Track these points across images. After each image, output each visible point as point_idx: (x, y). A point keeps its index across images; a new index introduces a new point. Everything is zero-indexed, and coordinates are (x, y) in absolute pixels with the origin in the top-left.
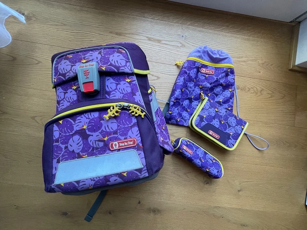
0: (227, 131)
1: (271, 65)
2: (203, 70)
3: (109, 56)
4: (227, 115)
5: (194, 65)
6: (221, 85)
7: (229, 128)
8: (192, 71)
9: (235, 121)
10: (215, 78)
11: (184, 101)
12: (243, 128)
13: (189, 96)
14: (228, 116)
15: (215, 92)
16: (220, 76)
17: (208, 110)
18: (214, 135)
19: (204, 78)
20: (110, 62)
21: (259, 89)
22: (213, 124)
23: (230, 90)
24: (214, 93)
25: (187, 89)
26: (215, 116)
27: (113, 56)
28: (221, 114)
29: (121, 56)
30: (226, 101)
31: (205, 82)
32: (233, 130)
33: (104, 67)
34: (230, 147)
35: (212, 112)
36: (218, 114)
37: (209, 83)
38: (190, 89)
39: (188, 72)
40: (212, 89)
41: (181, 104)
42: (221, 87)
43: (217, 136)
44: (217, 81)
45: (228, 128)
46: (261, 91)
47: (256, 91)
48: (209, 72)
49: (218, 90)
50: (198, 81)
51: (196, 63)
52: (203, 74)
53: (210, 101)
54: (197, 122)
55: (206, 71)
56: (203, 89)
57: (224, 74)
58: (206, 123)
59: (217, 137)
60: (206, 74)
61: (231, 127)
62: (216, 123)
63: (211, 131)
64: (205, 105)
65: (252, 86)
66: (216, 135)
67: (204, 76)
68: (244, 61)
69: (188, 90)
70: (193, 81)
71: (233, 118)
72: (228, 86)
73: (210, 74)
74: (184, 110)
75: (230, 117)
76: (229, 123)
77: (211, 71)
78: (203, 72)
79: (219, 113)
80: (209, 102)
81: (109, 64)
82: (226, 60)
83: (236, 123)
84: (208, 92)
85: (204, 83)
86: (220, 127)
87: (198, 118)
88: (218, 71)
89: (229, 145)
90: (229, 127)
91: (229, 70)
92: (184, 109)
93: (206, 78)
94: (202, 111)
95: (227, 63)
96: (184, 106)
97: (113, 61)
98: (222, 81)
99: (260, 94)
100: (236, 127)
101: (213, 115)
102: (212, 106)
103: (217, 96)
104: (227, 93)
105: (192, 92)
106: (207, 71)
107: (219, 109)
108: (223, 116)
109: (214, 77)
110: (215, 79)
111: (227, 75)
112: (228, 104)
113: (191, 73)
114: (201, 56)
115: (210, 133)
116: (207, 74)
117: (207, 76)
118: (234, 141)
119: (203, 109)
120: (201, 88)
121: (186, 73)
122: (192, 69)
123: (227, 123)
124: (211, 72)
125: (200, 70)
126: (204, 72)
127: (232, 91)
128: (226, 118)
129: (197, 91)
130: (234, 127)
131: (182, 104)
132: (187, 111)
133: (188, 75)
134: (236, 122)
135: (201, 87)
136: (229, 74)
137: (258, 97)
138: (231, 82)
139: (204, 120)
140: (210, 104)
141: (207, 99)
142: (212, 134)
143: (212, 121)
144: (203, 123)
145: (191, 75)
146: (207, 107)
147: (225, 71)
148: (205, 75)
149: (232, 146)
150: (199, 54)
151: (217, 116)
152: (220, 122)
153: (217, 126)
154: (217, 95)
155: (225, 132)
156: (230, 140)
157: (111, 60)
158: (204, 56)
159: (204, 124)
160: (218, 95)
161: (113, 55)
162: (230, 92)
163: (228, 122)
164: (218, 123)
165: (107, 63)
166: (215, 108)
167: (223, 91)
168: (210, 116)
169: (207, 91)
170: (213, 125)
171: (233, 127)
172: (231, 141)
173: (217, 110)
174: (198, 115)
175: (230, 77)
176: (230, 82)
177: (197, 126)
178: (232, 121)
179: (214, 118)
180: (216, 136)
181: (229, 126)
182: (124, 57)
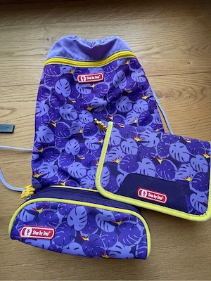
0: (178, 177)
1: (204, 48)
2: (83, 78)
4: (163, 143)
5: (59, 73)
6: (125, 93)
7: (180, 169)
8: (57, 84)
9: (185, 149)
10: (108, 84)
11: (66, 143)
12: (207, 157)
13: (72, 132)
14: (166, 144)
15: (119, 109)
16: (115, 78)
17: (120, 145)
18: (152, 196)
19: (89, 92)
21: (197, 88)
22: (142, 171)
23: (145, 98)
24: (118, 112)
25: (62, 120)
26: (139, 152)
28: (150, 145)
30: (146, 120)
31: (93, 98)
32: (189, 170)
34: (201, 211)
35: (131, 146)
36: (144, 147)
37: (101, 97)
38: (69, 119)
39: (50, 88)
40: (111, 107)
41: (61, 151)
42: (127, 98)
43: (161, 196)
44: (113, 88)
45: (176, 168)
46: (202, 90)
47: (193, 93)
48: (93, 78)
49: (123, 104)
50: (81, 100)
51: (61, 68)
52: (86, 86)
53: (118, 127)
54: (105, 179)
55: (88, 78)
56: (96, 110)
57: (120, 73)
58: (126, 174)
59: (161, 199)
60: (89, 83)
61: (183, 165)
62: (146, 168)
63: (143, 190)
64: (110, 138)
65: (183, 87)
66: (156, 195)
67: (86, 88)
68: (158, 53)
69: (67, 122)
70: (69, 102)
71: (178, 144)
72: (139, 91)
73: (98, 82)
74: (72, 160)
75: (172, 145)
76: (173, 157)
77: (98, 75)
78: (82, 81)
79: (144, 144)
80: (116, 129)
82: (115, 47)
83: (188, 152)
84: (108, 114)
85: (93, 101)
86: (159, 172)
87: (106, 169)
88: (110, 70)
89: (197, 209)
90: (178, 167)
91: (128, 63)
92: (71, 158)
93: (93, 91)
94: (110, 152)
95: (118, 50)
96: (69, 153)
98: (123, 86)
99: (201, 96)
100: (193, 159)
101: (135, 152)
102: (126, 134)
103: (125, 117)
104: (142, 105)
105: (74, 122)
106: (90, 78)
107: (141, 136)
108: (156, 148)
109: (106, 83)
110: (109, 87)
111: (128, 73)
112: (150, 124)
113: (56, 88)
114: (66, 52)
115: (142, 196)
116: (92, 83)
117: (93, 86)
118: (203, 193)
119: (109, 148)
120: (91, 112)
121: (47, 91)
122: (56, 82)
123: (170, 158)
124: (98, 77)
125: (75, 80)
126: (85, 81)
127: (148, 98)
128: (164, 149)
129: (86, 117)
130: (189, 162)
131: (64, 151)
132: (78, 160)
133: (53, 94)
134: (189, 149)
135: (90, 109)
136: (131, 69)
137: (199, 101)
138: (140, 83)
139: (119, 169)
140: (121, 133)
141: (112, 126)
142: (147, 196)
143: (137, 166)
144: (119, 177)
145: (59, 92)
146: (118, 141)
147: (120, 67)
148: (89, 85)
149: (203, 206)
150: (59, 50)
151: (144, 151)
152: (156, 162)
153: (152, 174)
154: (125, 114)
155: (174, 180)
156: (193, 196)
158: (74, 51)
159: (122, 180)
160: (127, 113)
162: (146, 100)
163: (170, 156)
164: (152, 166)
166: (133, 136)
167: (133, 104)
168: (129, 156)
169: (104, 112)
170: (142, 173)
171: (187, 163)
172: (196, 197)
173: (138, 140)
174: (103, 163)
175: (136, 76)
176: (137, 83)
177: (107, 188)
178: (178, 150)
179: (138, 158)
180: (159, 197)
181: (178, 164)
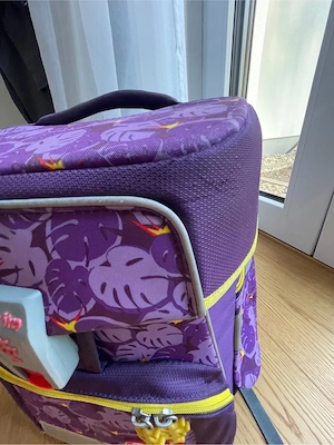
3: (83, 264)
20: (96, 298)
27: (107, 264)
29: (148, 262)
33: (68, 322)
81: (90, 306)
97: (109, 290)
157: (96, 289)
161: (102, 259)
165: (81, 302)
182: (161, 261)
